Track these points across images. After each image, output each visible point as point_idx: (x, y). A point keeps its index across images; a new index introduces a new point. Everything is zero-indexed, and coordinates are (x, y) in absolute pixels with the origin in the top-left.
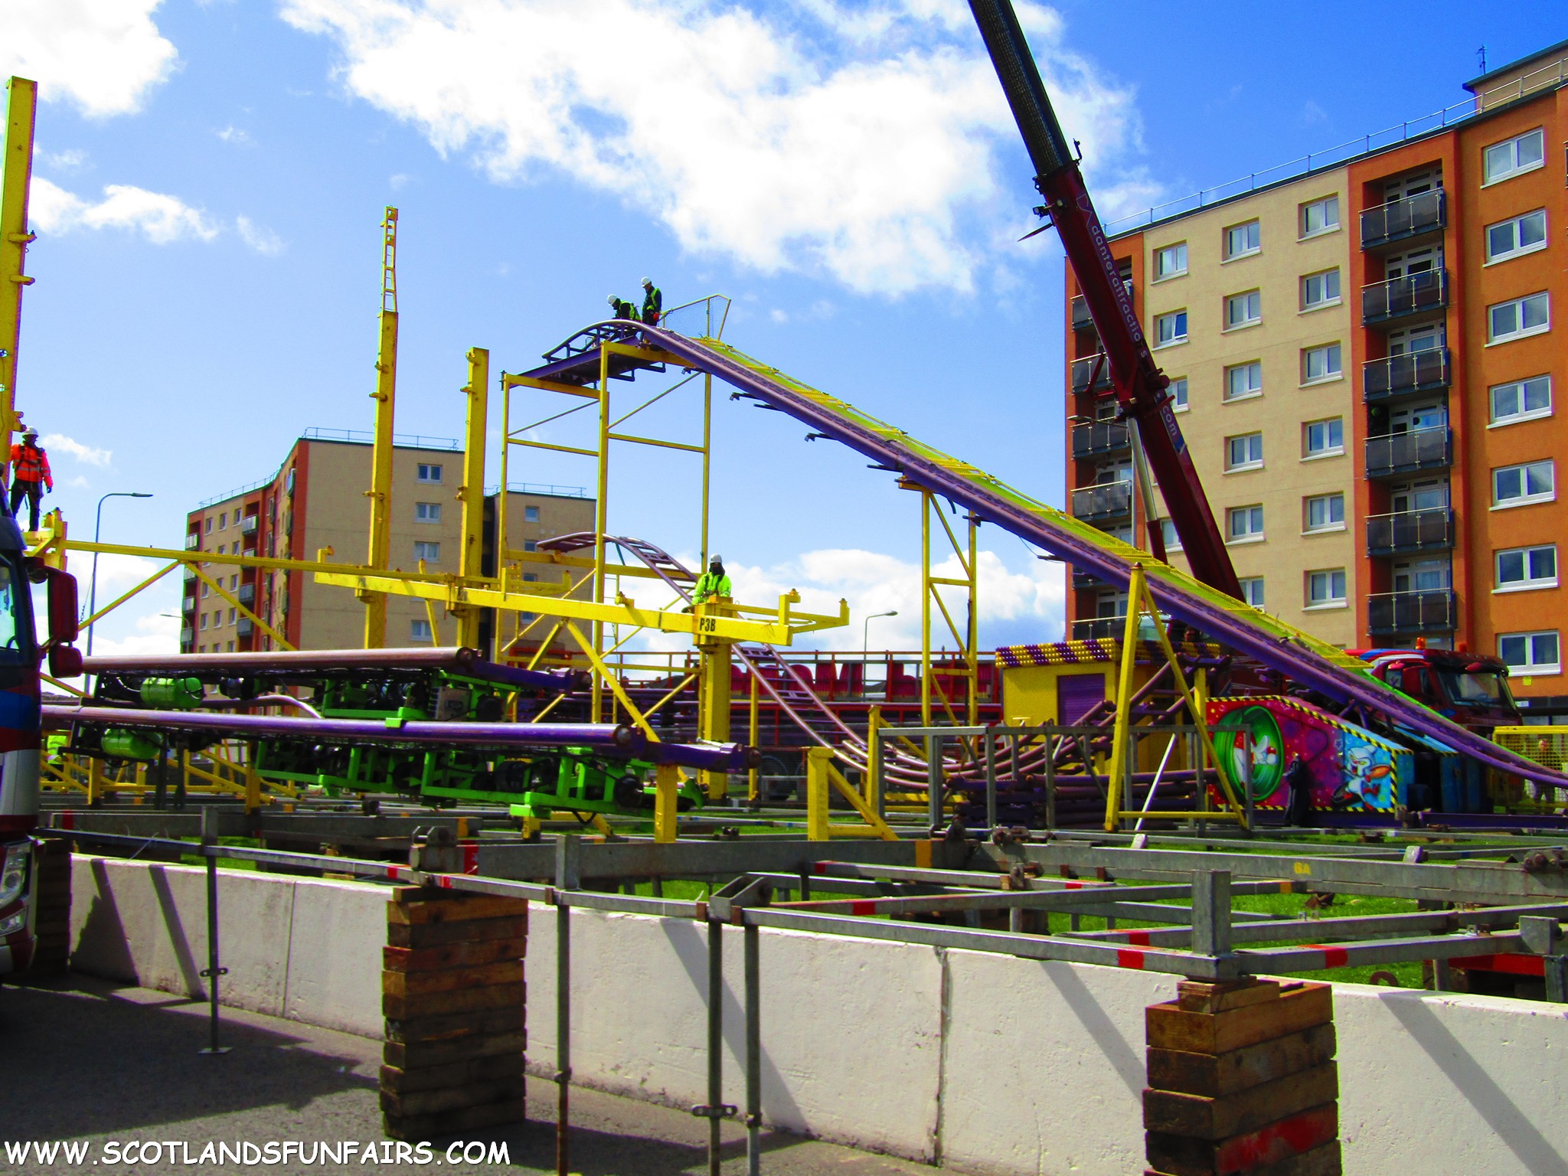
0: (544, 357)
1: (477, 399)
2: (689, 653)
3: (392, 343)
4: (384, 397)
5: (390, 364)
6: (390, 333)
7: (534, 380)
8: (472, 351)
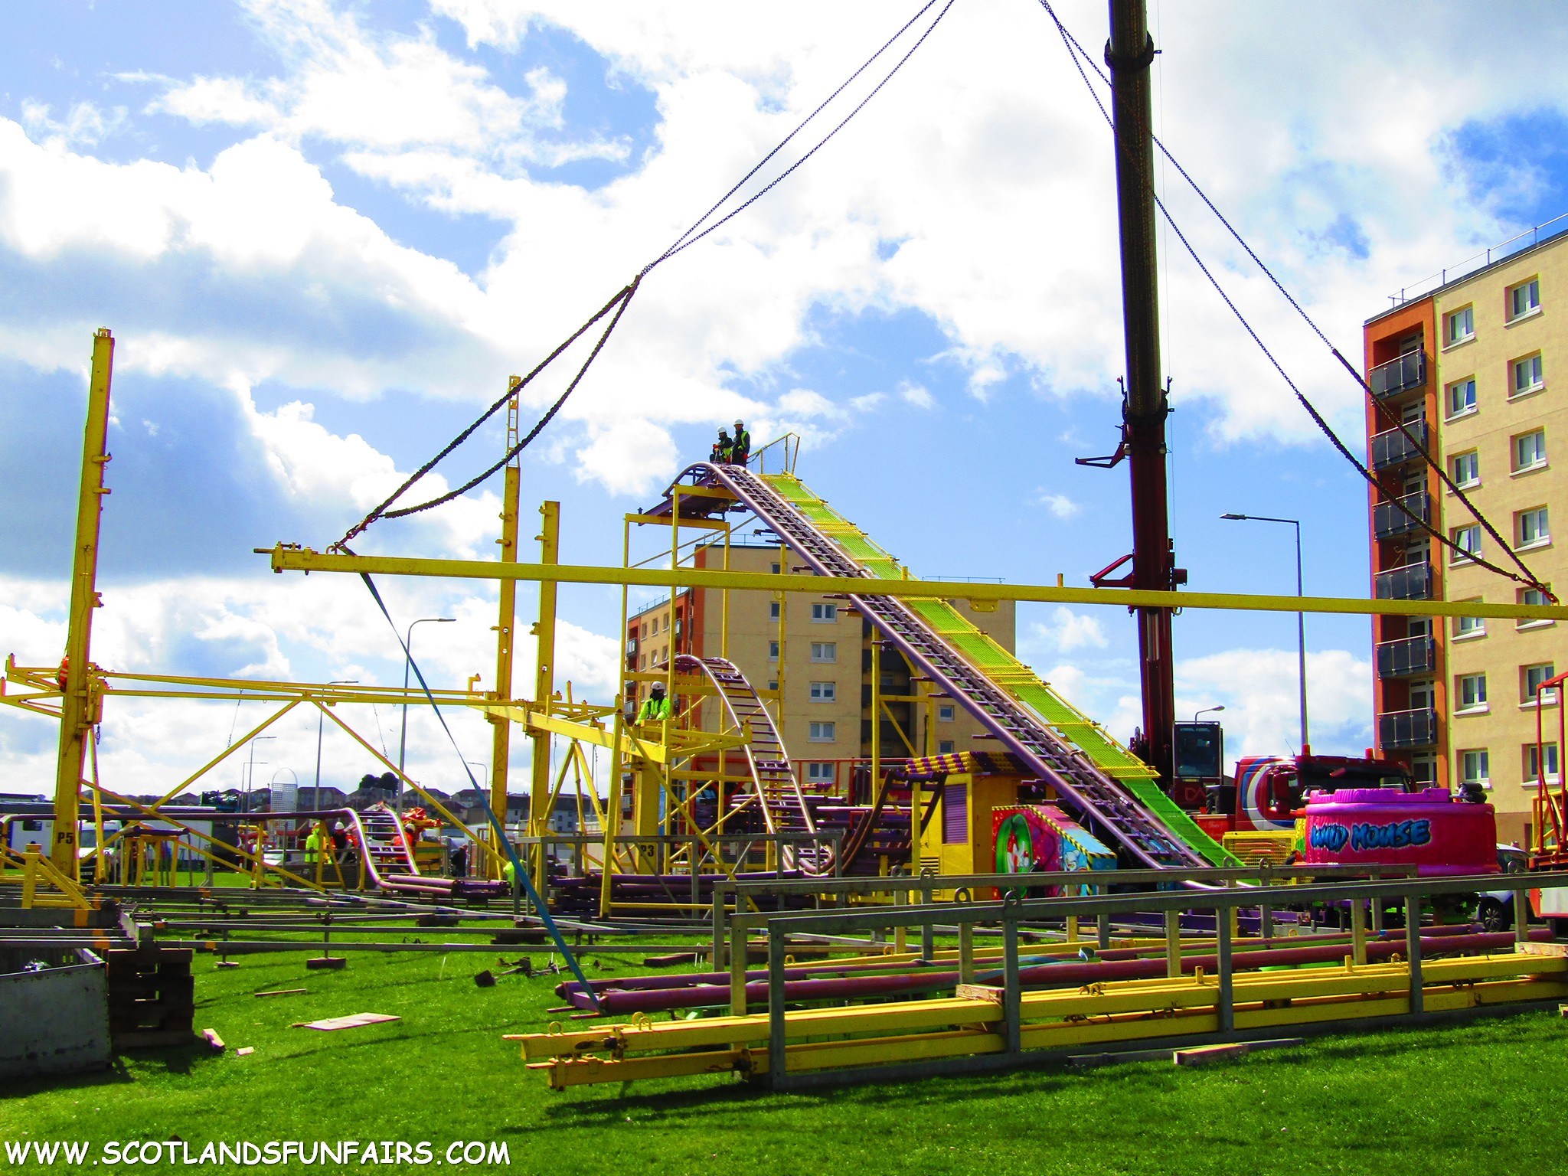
0: (663, 495)
1: (549, 546)
2: (853, 762)
3: (515, 494)
4: (507, 542)
5: (513, 513)
6: (513, 487)
7: (655, 517)
8: (543, 504)
